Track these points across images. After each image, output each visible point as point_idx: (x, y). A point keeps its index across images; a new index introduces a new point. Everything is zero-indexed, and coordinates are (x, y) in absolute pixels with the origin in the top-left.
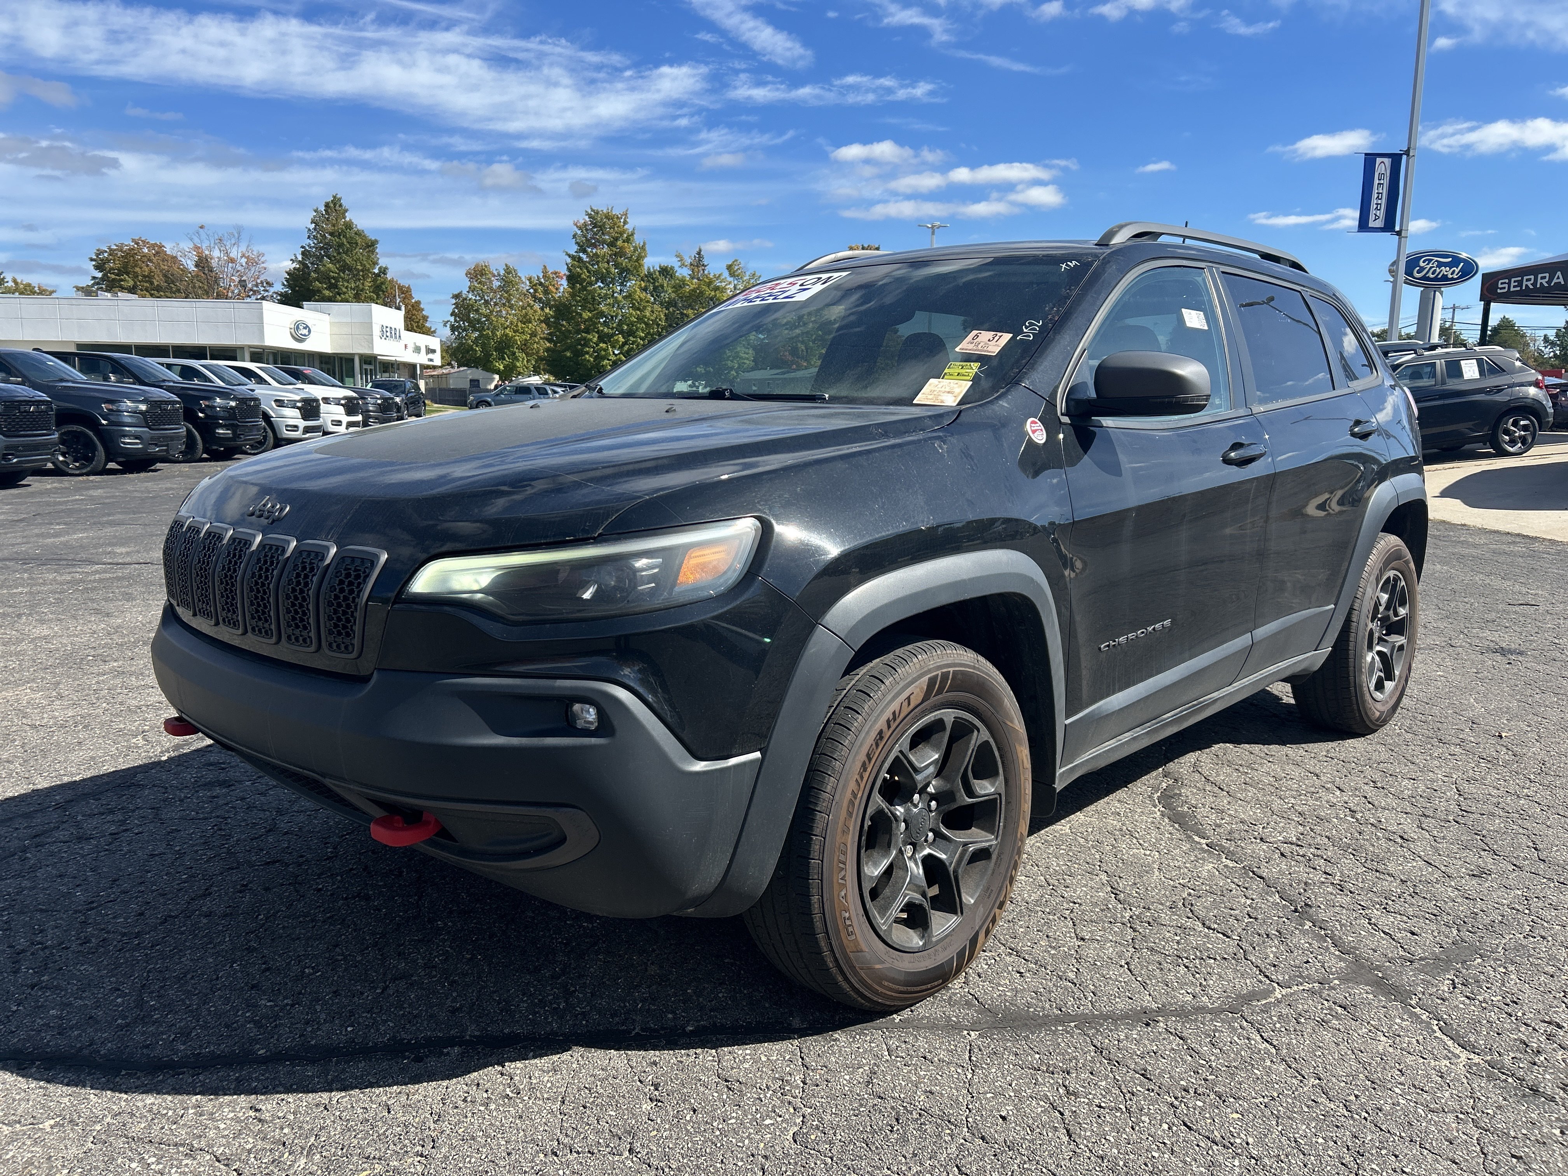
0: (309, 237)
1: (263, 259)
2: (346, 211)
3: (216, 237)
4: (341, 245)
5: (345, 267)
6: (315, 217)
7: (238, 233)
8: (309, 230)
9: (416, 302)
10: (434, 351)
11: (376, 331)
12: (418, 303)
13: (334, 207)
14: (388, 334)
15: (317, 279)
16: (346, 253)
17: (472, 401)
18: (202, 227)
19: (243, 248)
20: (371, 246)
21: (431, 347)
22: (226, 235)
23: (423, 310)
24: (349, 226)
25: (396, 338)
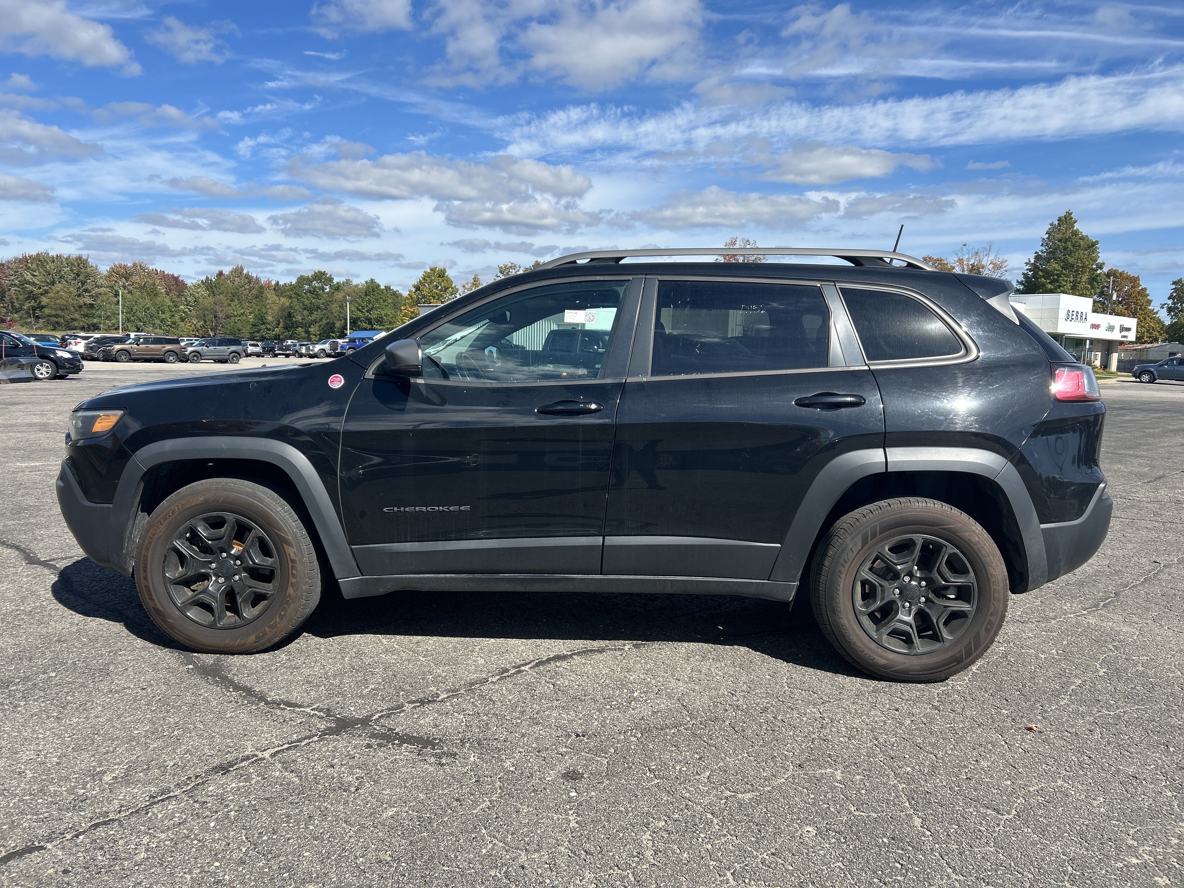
0: (1042, 245)
1: (1005, 264)
2: (1075, 222)
3: (974, 251)
4: (1065, 249)
5: (1067, 266)
6: (1050, 229)
7: (989, 247)
8: (1044, 239)
9: (1142, 289)
10: (1128, 329)
11: (1062, 314)
12: (1144, 290)
13: (1066, 220)
14: (1074, 317)
15: (1043, 277)
16: (1070, 255)
17: (1137, 370)
18: (965, 245)
19: (992, 257)
20: (1092, 246)
21: (1125, 326)
22: (980, 249)
23: (1148, 295)
24: (1075, 233)
25: (1081, 319)
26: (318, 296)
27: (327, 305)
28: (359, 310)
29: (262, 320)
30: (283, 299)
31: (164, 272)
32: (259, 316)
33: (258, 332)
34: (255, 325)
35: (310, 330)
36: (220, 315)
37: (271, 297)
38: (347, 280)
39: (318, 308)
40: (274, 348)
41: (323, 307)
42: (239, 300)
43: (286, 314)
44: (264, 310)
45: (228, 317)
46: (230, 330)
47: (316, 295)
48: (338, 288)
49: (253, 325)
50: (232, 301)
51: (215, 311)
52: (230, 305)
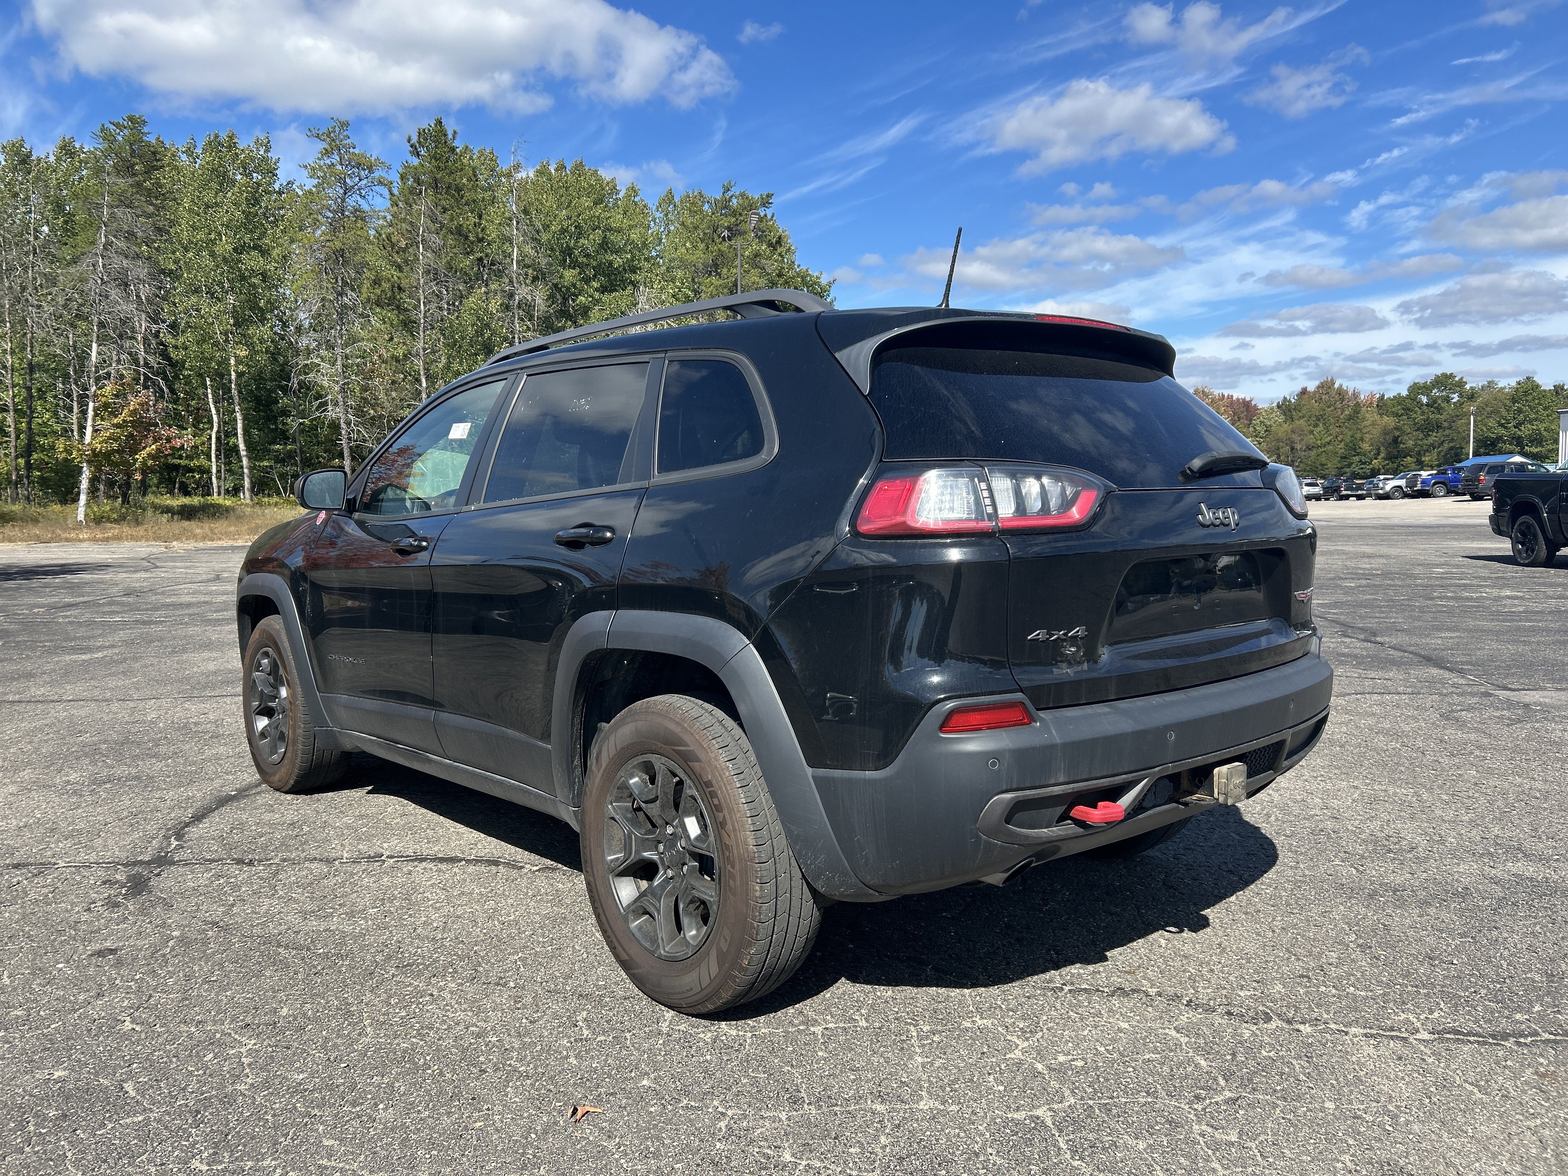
26: (1439, 410)
27: (1452, 420)
28: (1502, 425)
29: (1354, 448)
30: (1386, 418)
31: (1232, 396)
32: (1351, 445)
33: (1349, 466)
34: (1345, 458)
35: (1423, 459)
36: (1298, 446)
37: (1371, 416)
38: (1489, 382)
39: (1439, 427)
40: (1340, 487)
41: (1446, 424)
42: (1324, 424)
43: (1389, 438)
44: (1358, 436)
45: (1309, 448)
46: (1311, 465)
47: (1436, 408)
48: (1472, 396)
49: (1342, 458)
50: (1316, 426)
51: (1293, 442)
52: (1311, 432)
